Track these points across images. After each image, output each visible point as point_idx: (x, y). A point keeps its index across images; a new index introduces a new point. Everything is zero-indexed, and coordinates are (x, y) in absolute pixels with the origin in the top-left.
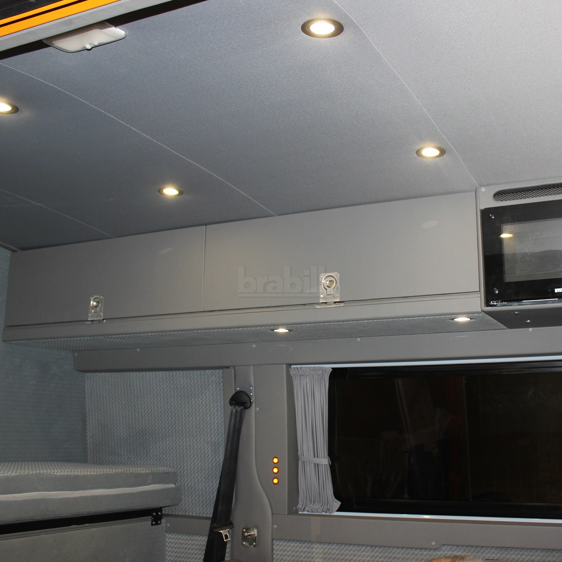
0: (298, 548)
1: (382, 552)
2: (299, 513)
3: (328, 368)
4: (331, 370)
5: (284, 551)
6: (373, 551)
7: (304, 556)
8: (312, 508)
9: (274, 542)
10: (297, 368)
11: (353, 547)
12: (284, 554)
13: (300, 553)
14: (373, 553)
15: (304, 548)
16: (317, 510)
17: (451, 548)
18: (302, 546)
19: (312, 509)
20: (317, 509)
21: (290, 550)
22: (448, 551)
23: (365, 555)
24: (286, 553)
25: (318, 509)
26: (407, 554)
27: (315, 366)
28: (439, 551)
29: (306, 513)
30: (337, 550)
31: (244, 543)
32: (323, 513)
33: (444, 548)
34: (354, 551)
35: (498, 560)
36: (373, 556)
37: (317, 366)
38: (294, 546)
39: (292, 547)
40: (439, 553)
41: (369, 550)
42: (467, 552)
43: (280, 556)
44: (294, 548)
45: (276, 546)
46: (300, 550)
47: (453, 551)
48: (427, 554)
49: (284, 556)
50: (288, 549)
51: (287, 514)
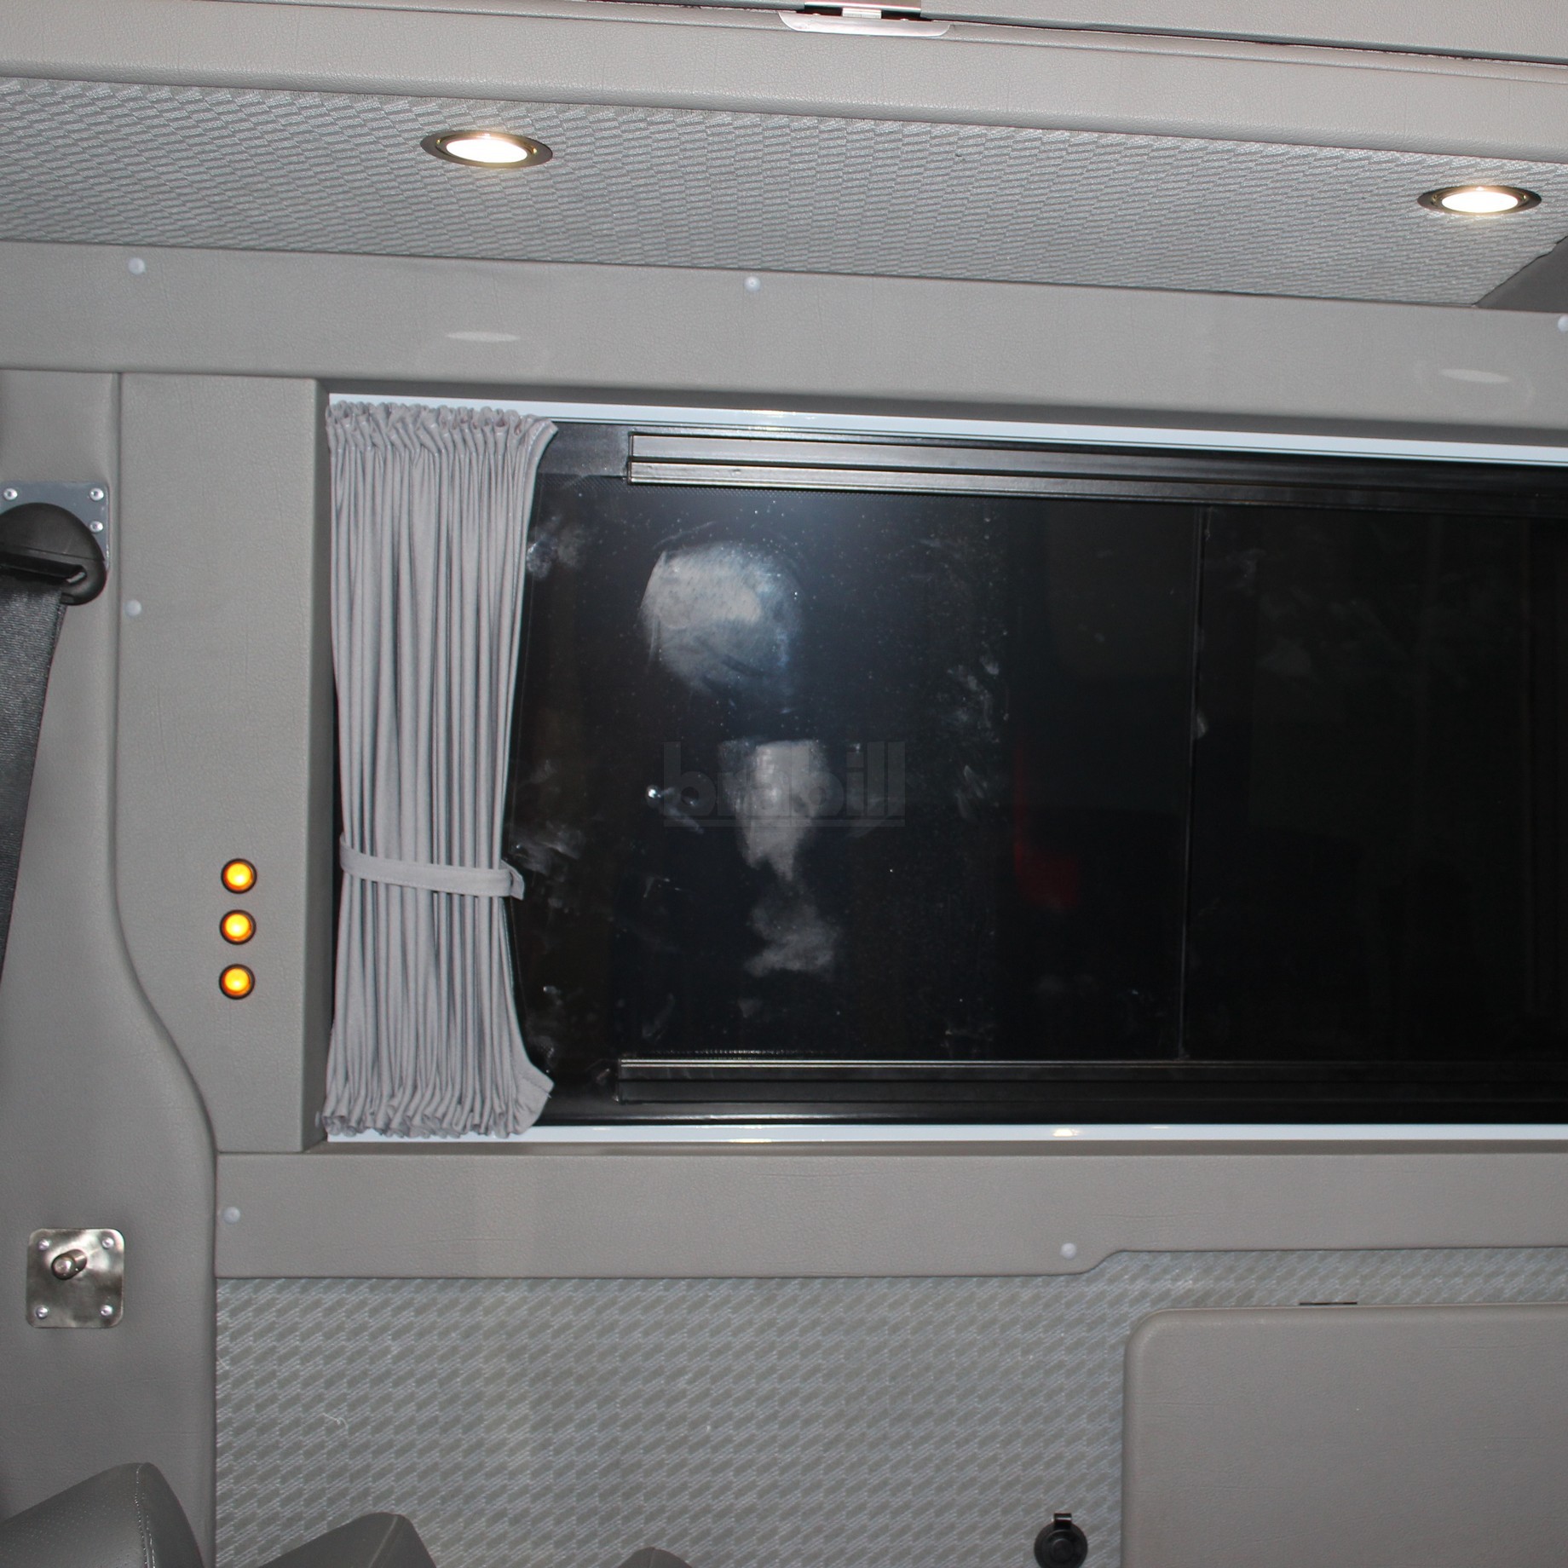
0: (363, 1316)
1: (815, 1301)
2: (331, 1139)
3: (538, 420)
4: (553, 430)
5: (281, 1337)
6: (769, 1300)
7: (395, 1350)
8: (410, 1113)
9: (223, 1292)
10: (365, 409)
11: (666, 1289)
12: (282, 1351)
13: (373, 1337)
14: (766, 1314)
15: (400, 1309)
16: (436, 1122)
17: (1147, 1267)
18: (386, 1303)
19: (411, 1119)
20: (439, 1114)
21: (318, 1327)
22: (1133, 1279)
23: (728, 1323)
24: (294, 1341)
25: (444, 1115)
26: (939, 1306)
27: (469, 407)
28: (1090, 1281)
29: (371, 1136)
30: (579, 1310)
31: (44, 1310)
32: (472, 1137)
33: (1114, 1267)
34: (669, 1310)
35: (1355, 1303)
36: (771, 1323)
37: (477, 405)
38: (340, 1303)
39: (330, 1311)
40: (1092, 1290)
41: (749, 1300)
42: (1218, 1279)
43: (260, 1360)
44: (341, 1315)
45: (234, 1313)
46: (374, 1324)
47: (1154, 1280)
48: (1036, 1298)
49: (283, 1359)
50: (308, 1323)
51: (299, 1147)
